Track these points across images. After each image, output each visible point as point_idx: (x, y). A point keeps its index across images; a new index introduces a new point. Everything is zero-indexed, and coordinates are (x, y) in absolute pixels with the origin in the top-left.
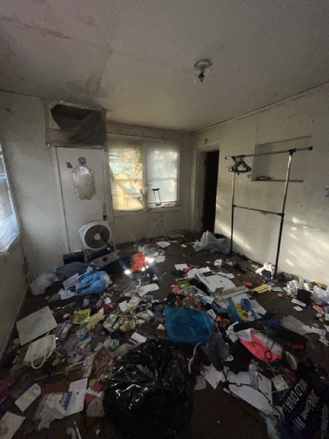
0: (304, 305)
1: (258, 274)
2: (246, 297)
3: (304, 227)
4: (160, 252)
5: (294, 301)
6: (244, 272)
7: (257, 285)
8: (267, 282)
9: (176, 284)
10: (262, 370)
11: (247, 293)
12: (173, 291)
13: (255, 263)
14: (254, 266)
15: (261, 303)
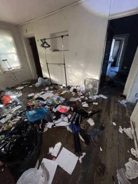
0: (75, 93)
1: (62, 89)
2: (58, 97)
3: (72, 68)
4: (19, 92)
5: (73, 93)
6: (57, 89)
7: (62, 92)
8: (64, 90)
9: (30, 102)
10: (65, 115)
11: (58, 96)
12: (29, 105)
13: (60, 85)
14: (60, 86)
15: (63, 97)
